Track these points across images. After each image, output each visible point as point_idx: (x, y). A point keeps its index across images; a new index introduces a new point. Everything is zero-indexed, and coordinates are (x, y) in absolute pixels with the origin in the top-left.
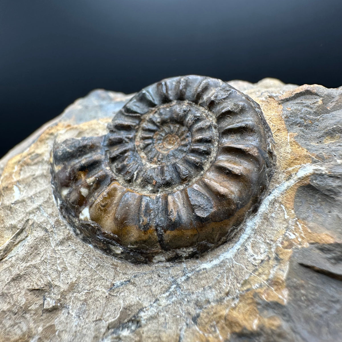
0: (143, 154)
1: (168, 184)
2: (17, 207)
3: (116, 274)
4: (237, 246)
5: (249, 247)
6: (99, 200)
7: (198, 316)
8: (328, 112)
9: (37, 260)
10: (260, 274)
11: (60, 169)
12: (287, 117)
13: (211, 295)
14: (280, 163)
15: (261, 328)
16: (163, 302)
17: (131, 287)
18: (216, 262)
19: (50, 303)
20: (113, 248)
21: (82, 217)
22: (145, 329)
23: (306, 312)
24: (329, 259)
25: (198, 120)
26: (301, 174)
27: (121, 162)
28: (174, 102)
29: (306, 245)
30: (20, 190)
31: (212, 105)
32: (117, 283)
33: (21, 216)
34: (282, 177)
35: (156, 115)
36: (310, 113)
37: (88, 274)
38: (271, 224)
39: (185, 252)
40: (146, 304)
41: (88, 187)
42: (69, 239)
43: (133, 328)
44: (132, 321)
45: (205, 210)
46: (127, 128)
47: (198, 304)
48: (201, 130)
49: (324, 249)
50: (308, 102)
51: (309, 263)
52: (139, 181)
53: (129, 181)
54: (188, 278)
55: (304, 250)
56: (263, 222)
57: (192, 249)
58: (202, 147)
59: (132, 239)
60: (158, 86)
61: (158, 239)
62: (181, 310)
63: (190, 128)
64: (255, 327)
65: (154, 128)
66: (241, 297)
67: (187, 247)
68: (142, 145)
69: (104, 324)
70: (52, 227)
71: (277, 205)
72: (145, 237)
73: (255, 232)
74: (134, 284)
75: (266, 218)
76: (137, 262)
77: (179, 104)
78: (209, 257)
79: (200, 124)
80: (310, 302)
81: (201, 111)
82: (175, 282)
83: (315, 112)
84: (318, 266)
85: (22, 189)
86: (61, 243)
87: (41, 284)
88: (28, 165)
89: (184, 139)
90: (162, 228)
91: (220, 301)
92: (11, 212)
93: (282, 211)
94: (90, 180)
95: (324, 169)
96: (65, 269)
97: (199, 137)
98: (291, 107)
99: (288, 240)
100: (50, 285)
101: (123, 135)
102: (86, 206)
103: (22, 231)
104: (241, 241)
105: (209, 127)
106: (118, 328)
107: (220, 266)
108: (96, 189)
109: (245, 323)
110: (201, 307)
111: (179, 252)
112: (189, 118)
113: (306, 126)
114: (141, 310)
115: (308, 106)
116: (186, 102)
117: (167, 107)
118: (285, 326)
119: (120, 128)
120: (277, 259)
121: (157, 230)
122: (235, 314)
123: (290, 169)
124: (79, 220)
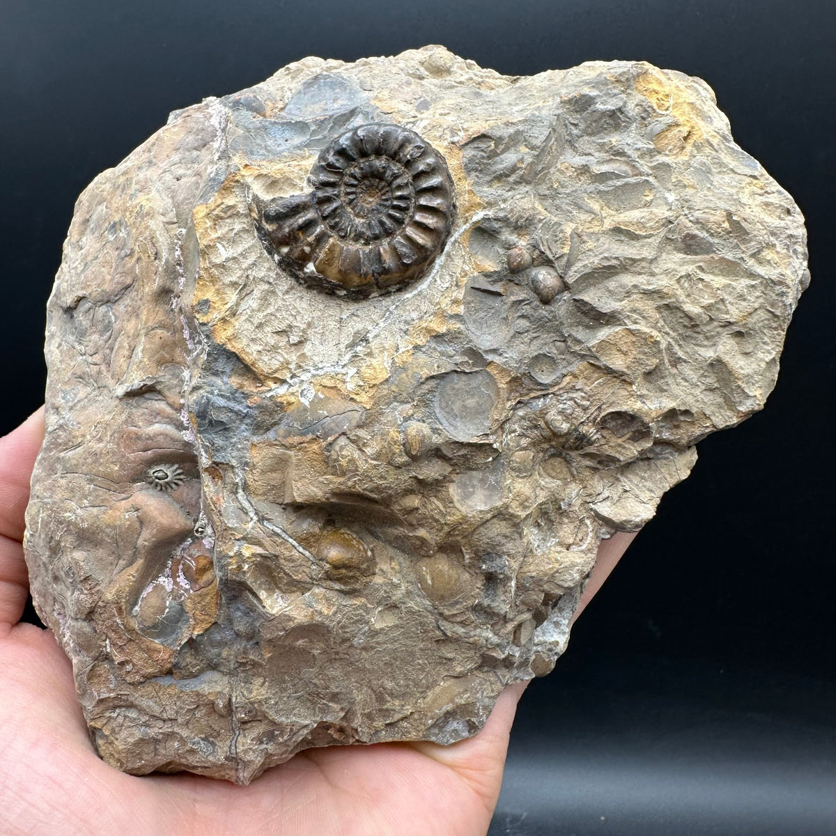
0: (349, 209)
1: (376, 237)
2: (230, 264)
3: (342, 311)
4: (430, 278)
5: (438, 279)
6: (322, 255)
7: (408, 330)
8: (498, 155)
9: (271, 309)
10: (446, 298)
11: (275, 228)
12: (466, 165)
13: (415, 315)
14: (460, 211)
15: (449, 330)
16: (382, 325)
17: (355, 318)
18: (415, 292)
19: (294, 339)
20: (338, 292)
21: (306, 270)
22: (373, 344)
23: (474, 317)
24: (489, 282)
25: (396, 177)
26: (475, 218)
27: (333, 219)
28: (373, 157)
29: (476, 274)
30: (224, 246)
31: (408, 164)
32: (344, 317)
33: (239, 273)
34: (460, 221)
35: (357, 170)
36: (484, 158)
37: (319, 314)
38: (452, 260)
40: (370, 328)
41: (309, 244)
42: (292, 288)
43: (364, 344)
44: (362, 340)
45: (408, 257)
46: (333, 185)
47: (406, 322)
48: (399, 187)
49: (487, 275)
50: (483, 146)
51: (477, 286)
52: (352, 235)
53: (343, 237)
54: (397, 306)
55: (474, 278)
56: (447, 260)
58: (402, 204)
59: (355, 284)
61: (375, 282)
62: (395, 328)
63: (390, 184)
64: (444, 331)
65: (356, 183)
66: (435, 314)
67: (395, 285)
68: (347, 200)
69: (342, 346)
70: (275, 280)
71: (457, 244)
72: (365, 282)
73: (442, 267)
74: (357, 316)
75: (449, 255)
77: (378, 158)
78: (410, 290)
79: (399, 181)
80: (477, 311)
82: (388, 310)
83: (488, 157)
84: (483, 288)
85: (226, 246)
86: (287, 292)
87: (283, 327)
88: (222, 218)
89: (384, 194)
90: (378, 274)
91: (421, 318)
92: (225, 269)
93: (461, 249)
94: (311, 239)
95: (491, 213)
96: (299, 312)
97: (399, 193)
98: (470, 152)
99: (464, 271)
100: (290, 326)
101: (330, 192)
102: (310, 261)
103: (245, 286)
104: (432, 275)
105: (407, 184)
106: (354, 346)
107: (419, 295)
108: (317, 246)
109: (438, 330)
110: (409, 324)
111: (390, 289)
112: (389, 173)
113: (481, 171)
114: (368, 332)
115: (483, 151)
116: (384, 157)
117: (366, 161)
118: (462, 327)
119: (325, 184)
120: (457, 285)
121: (373, 276)
122: (431, 325)
123: (467, 215)
124: (305, 273)
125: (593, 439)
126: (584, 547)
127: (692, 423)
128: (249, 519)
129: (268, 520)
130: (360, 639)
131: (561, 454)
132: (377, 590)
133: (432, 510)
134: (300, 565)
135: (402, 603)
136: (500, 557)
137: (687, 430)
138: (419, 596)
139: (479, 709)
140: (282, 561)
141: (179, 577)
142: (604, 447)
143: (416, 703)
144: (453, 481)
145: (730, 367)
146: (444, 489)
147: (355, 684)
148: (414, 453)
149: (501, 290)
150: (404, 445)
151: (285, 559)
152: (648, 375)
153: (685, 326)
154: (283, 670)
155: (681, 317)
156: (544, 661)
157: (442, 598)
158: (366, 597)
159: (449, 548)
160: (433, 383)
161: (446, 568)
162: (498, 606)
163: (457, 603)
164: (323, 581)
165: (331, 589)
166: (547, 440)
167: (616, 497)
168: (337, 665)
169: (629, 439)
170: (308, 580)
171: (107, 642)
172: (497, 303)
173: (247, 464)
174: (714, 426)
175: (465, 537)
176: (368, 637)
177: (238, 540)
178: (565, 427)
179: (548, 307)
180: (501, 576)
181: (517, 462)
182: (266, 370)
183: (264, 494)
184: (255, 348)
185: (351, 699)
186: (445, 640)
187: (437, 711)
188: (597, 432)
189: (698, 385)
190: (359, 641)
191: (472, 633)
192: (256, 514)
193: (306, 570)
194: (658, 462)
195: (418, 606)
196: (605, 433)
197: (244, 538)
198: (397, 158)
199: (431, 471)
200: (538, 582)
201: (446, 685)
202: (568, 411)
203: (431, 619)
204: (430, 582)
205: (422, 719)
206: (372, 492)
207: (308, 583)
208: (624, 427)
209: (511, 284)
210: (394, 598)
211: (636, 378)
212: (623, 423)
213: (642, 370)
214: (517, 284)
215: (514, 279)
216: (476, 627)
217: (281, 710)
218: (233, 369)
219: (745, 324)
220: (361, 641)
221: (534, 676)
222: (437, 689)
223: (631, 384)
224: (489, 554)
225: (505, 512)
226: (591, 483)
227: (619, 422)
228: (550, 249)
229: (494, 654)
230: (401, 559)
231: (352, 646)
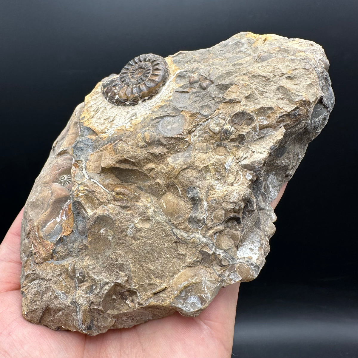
0: (131, 79)
1: (139, 83)
2: (94, 105)
3: (128, 109)
5: (164, 93)
6: (120, 92)
9: (104, 114)
10: (166, 97)
11: (106, 89)
12: (174, 61)
13: (154, 104)
14: (171, 71)
15: (166, 105)
16: (142, 110)
18: (155, 99)
19: (110, 120)
20: (126, 103)
21: (116, 98)
22: (138, 115)
23: (176, 100)
24: (182, 89)
25: (146, 65)
26: (177, 73)
27: (125, 82)
29: (177, 88)
31: (150, 61)
32: (129, 111)
33: (96, 107)
34: (172, 75)
35: (134, 68)
36: (181, 59)
37: (120, 112)
39: (146, 98)
40: (137, 111)
41: (116, 89)
42: (113, 107)
43: (135, 116)
46: (126, 73)
48: (147, 68)
49: (181, 87)
51: (177, 91)
52: (131, 85)
53: (128, 86)
57: (148, 97)
59: (131, 98)
60: (133, 60)
61: (138, 96)
62: (147, 109)
64: (164, 105)
65: (134, 71)
66: (161, 102)
67: (147, 96)
68: (131, 77)
69: (127, 118)
70: (107, 106)
71: (171, 82)
72: (134, 96)
73: (165, 89)
74: (134, 109)
76: (134, 105)
77: (140, 63)
78: (153, 98)
80: (178, 98)
81: (147, 63)
82: (145, 105)
84: (180, 91)
86: (111, 109)
87: (107, 118)
90: (139, 92)
91: (156, 104)
95: (183, 70)
96: (113, 113)
99: (173, 88)
100: (110, 117)
101: (125, 75)
102: (117, 95)
103: (97, 110)
105: (149, 66)
106: (131, 117)
109: (162, 105)
110: (152, 107)
113: (180, 62)
114: (136, 113)
115: (181, 57)
116: (142, 62)
117: (137, 65)
118: (171, 103)
119: (123, 74)
120: (170, 93)
122: (160, 105)
123: (174, 73)
125: (231, 131)
126: (239, 183)
127: (274, 113)
128: (85, 178)
129: (92, 178)
130: (130, 231)
131: (221, 144)
132: (138, 208)
133: (160, 169)
134: (103, 195)
135: (152, 217)
136: (195, 189)
137: (274, 117)
138: (161, 215)
139: (204, 288)
140: (96, 194)
141: (63, 216)
142: (236, 133)
143: (169, 282)
144: (170, 157)
145: (285, 87)
146: (166, 160)
147: (131, 260)
148: (147, 141)
149: (188, 91)
150: (143, 138)
151: (98, 193)
152: (247, 97)
153: (264, 81)
154: (98, 252)
155: (261, 78)
156: (245, 268)
157: (172, 214)
158: (133, 211)
159: (171, 187)
160: (158, 120)
161: (172, 198)
162: (199, 215)
163: (180, 217)
164: (113, 201)
165: (116, 205)
166: (212, 137)
167: (249, 156)
168: (121, 247)
169: (245, 124)
170: (106, 201)
171: (32, 246)
172: (186, 95)
173: (87, 160)
174: (286, 112)
175: (176, 178)
176: (134, 231)
177: (79, 184)
178: (217, 129)
179: (205, 91)
180: (197, 198)
181: (198, 146)
182: (99, 130)
183: (93, 170)
184: (96, 125)
185: (129, 268)
186: (179, 242)
187: (179, 286)
188: (232, 127)
189: (273, 98)
190: (130, 232)
191: (191, 236)
192: (88, 176)
193: (106, 197)
194: (267, 137)
195: (161, 219)
196: (235, 126)
197: (81, 184)
198: (146, 61)
199: (158, 150)
200: (219, 203)
201: (184, 271)
202: (218, 122)
203: (168, 228)
204: (165, 206)
205: (172, 291)
206: (131, 158)
207: (106, 203)
208: (241, 120)
209: (192, 88)
210: (148, 214)
211: (242, 100)
212: (241, 118)
213: (244, 96)
214: (194, 88)
215: (192, 86)
216: (193, 232)
217: (95, 272)
218: (89, 134)
219: (291, 74)
220: (131, 232)
221: (241, 278)
222: (179, 274)
223: (240, 102)
224: (190, 188)
225: (193, 165)
226: (237, 153)
227: (239, 119)
228: (206, 74)
229: (206, 251)
230: (152, 198)
231: (126, 235)
